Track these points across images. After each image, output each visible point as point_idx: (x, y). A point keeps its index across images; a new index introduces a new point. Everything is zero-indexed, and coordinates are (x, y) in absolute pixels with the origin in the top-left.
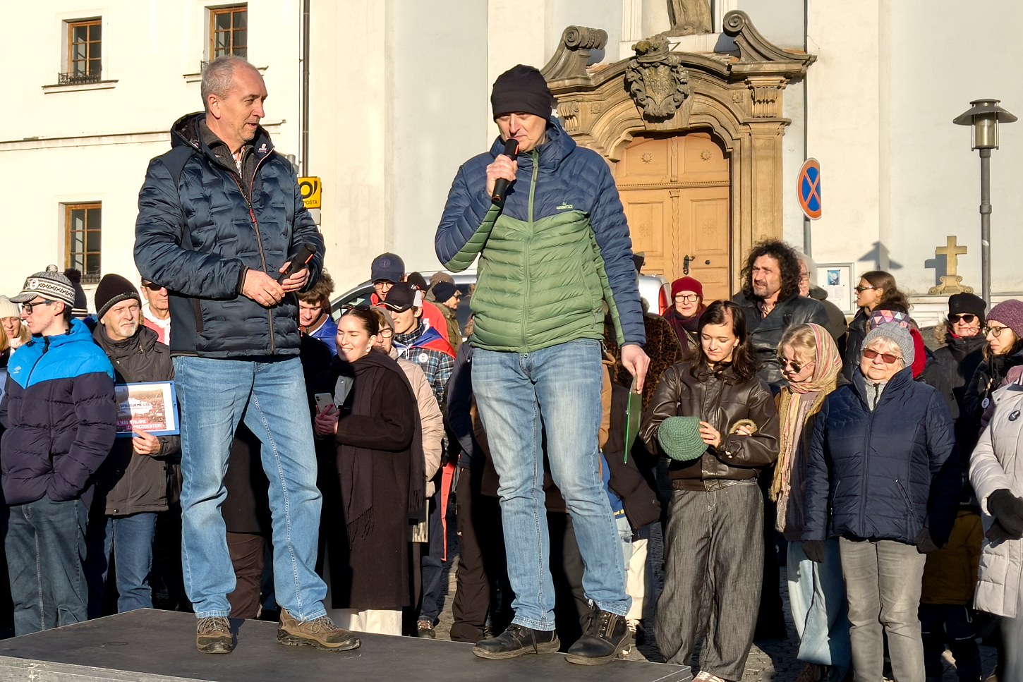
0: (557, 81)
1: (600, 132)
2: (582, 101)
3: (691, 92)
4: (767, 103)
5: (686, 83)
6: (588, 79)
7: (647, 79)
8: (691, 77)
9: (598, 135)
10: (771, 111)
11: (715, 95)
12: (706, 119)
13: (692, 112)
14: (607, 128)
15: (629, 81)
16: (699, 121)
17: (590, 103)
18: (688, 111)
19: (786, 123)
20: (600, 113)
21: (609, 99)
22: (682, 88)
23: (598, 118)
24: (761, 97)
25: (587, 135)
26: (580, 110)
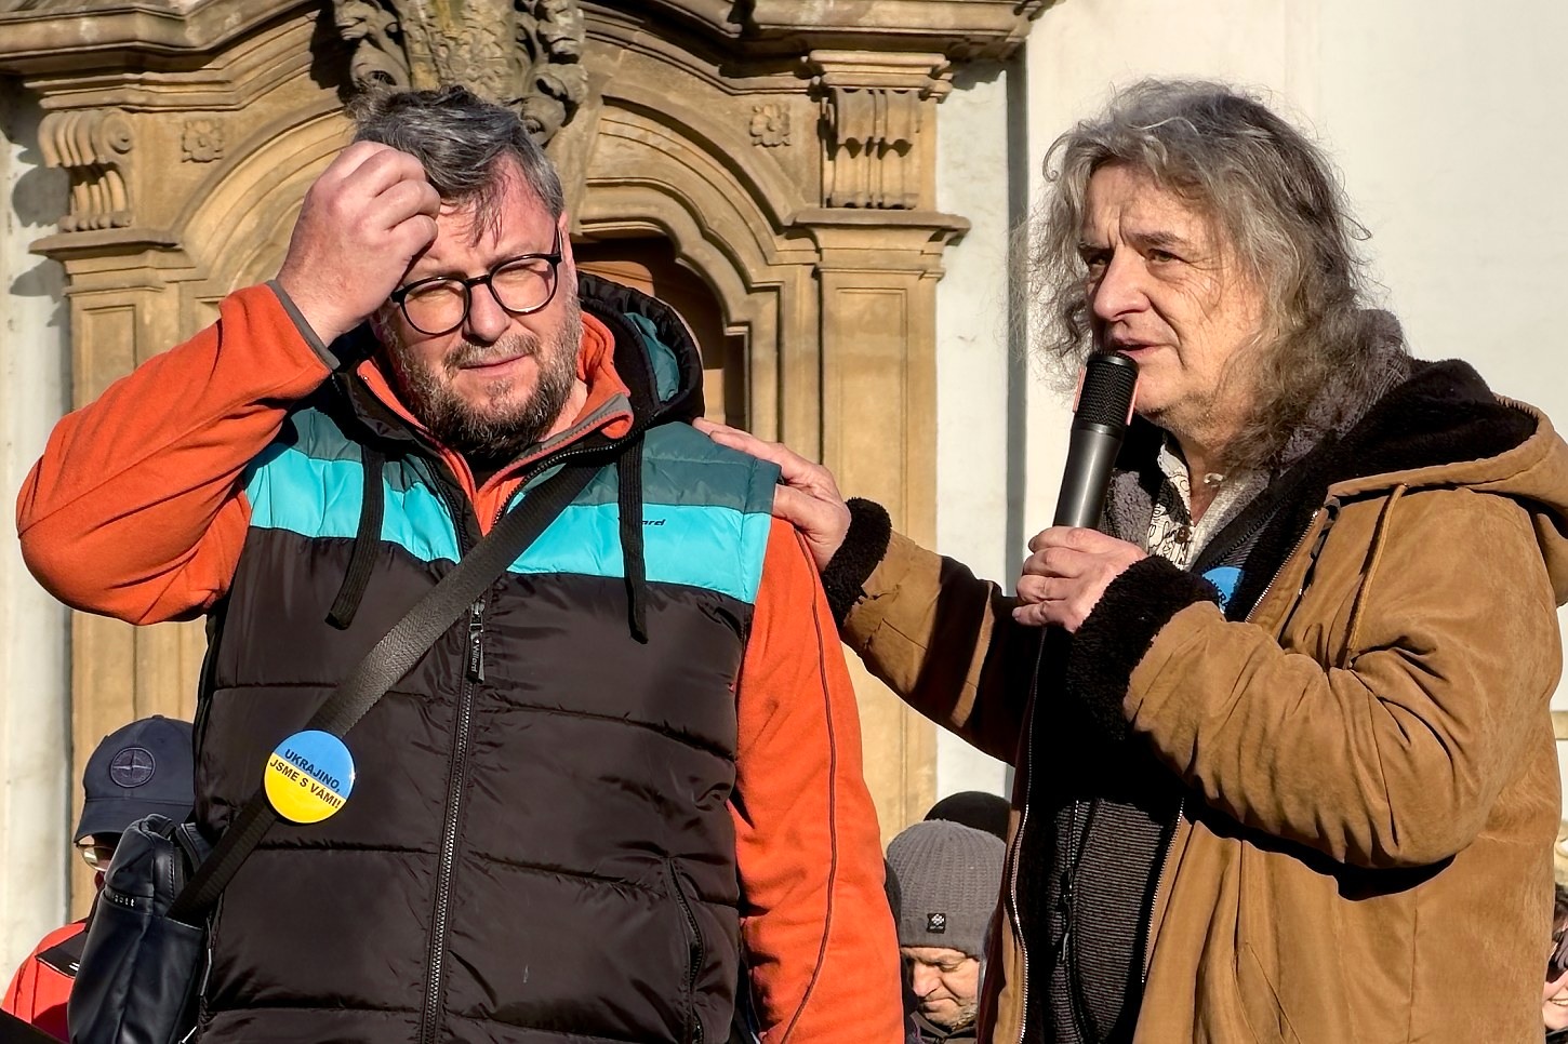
0: (43, 19)
1: (220, 236)
2: (144, 109)
3: (591, 96)
4: (881, 155)
5: (573, 59)
6: (174, 19)
7: (417, 34)
8: (591, 33)
9: (211, 248)
10: (898, 185)
11: (685, 110)
12: (648, 205)
13: (594, 174)
14: (249, 223)
15: (348, 35)
16: (621, 212)
17: (180, 117)
18: (576, 166)
19: (949, 233)
20: (220, 163)
21: (260, 106)
22: (557, 75)
23: (213, 182)
24: (860, 128)
25: (168, 247)
26: (136, 143)
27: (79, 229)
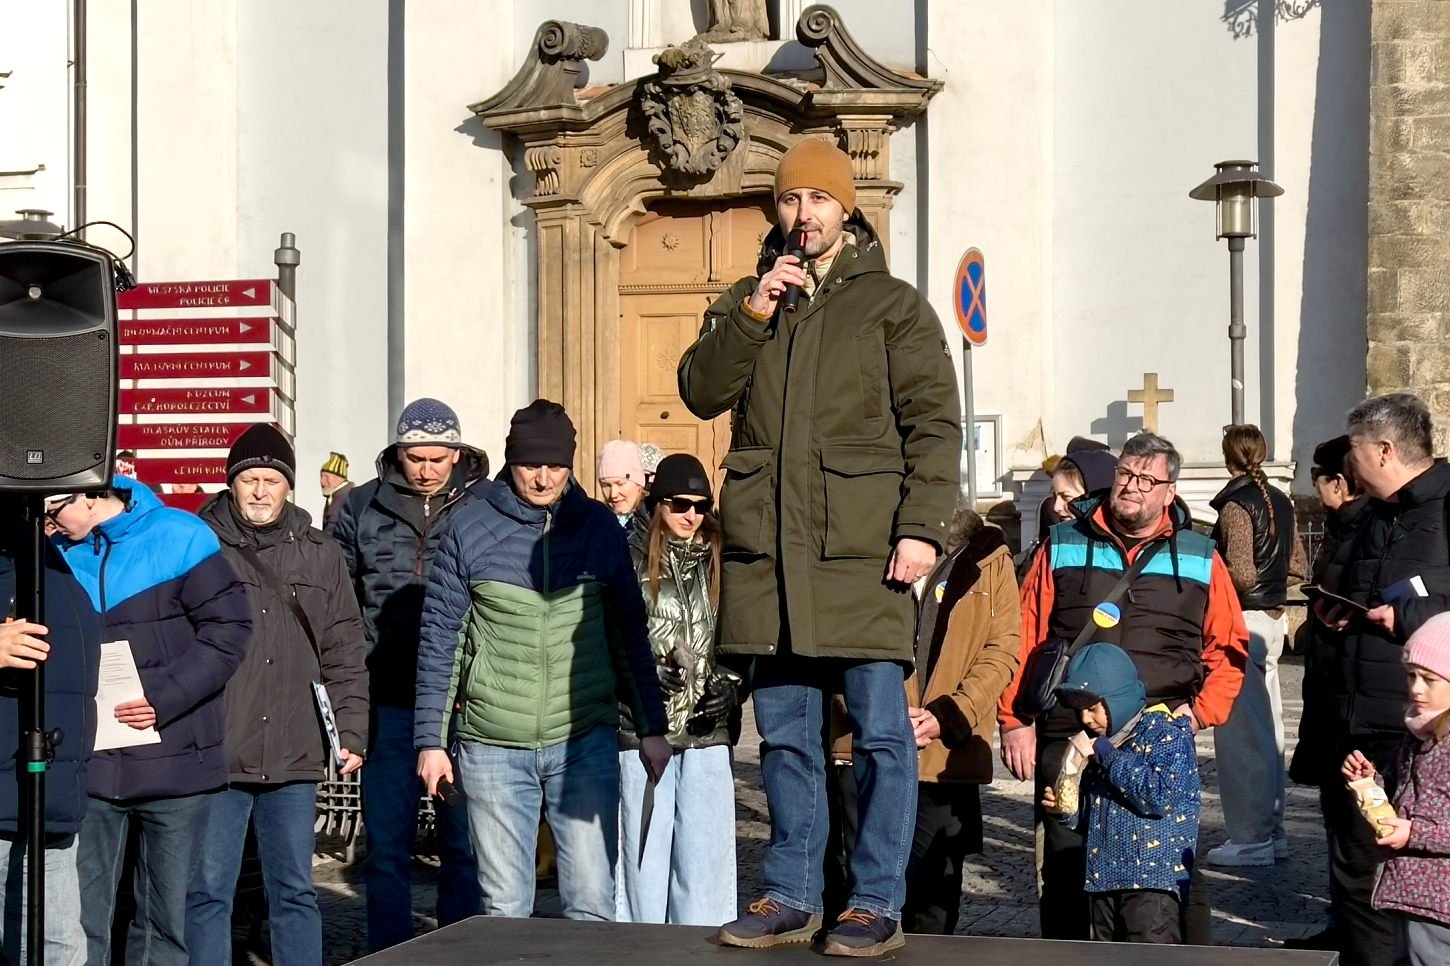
0: (527, 111)
1: (596, 197)
2: (565, 146)
3: (746, 136)
4: (866, 157)
5: (738, 121)
6: (578, 109)
7: (675, 112)
8: (745, 110)
9: (593, 201)
10: (873, 169)
11: (784, 141)
12: (764, 180)
13: (747, 168)
14: (608, 191)
15: (647, 113)
16: (758, 183)
17: (580, 149)
18: (740, 164)
19: (894, 189)
20: (595, 167)
21: (611, 143)
22: (731, 128)
23: (593, 175)
24: (857, 146)
25: (575, 202)
26: (562, 159)
27: (541, 195)
